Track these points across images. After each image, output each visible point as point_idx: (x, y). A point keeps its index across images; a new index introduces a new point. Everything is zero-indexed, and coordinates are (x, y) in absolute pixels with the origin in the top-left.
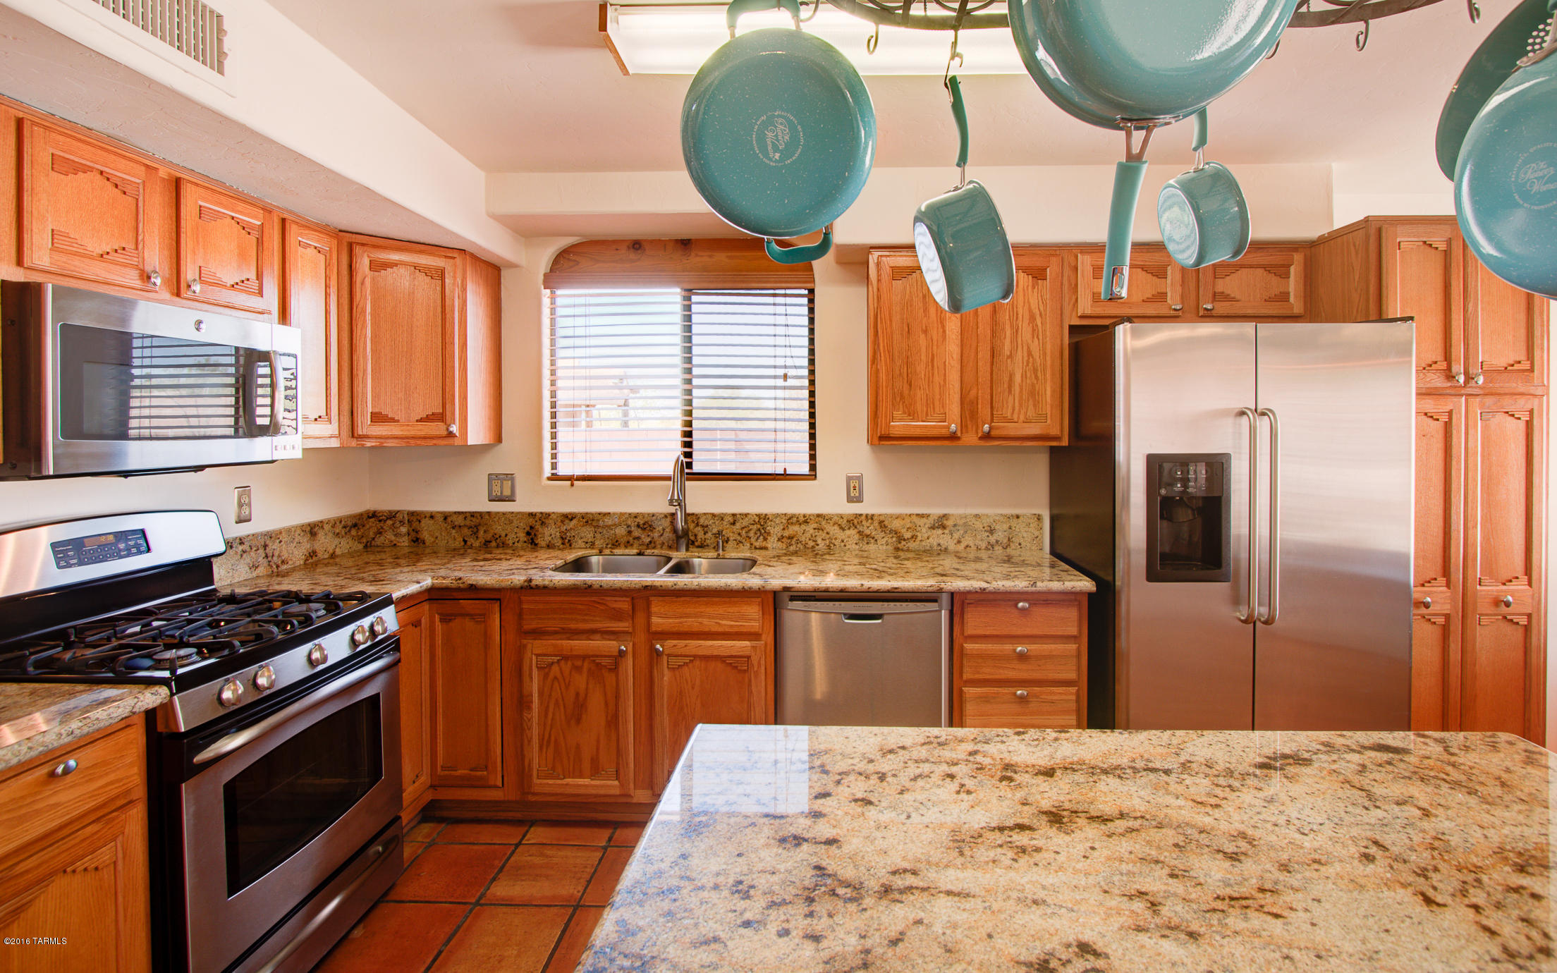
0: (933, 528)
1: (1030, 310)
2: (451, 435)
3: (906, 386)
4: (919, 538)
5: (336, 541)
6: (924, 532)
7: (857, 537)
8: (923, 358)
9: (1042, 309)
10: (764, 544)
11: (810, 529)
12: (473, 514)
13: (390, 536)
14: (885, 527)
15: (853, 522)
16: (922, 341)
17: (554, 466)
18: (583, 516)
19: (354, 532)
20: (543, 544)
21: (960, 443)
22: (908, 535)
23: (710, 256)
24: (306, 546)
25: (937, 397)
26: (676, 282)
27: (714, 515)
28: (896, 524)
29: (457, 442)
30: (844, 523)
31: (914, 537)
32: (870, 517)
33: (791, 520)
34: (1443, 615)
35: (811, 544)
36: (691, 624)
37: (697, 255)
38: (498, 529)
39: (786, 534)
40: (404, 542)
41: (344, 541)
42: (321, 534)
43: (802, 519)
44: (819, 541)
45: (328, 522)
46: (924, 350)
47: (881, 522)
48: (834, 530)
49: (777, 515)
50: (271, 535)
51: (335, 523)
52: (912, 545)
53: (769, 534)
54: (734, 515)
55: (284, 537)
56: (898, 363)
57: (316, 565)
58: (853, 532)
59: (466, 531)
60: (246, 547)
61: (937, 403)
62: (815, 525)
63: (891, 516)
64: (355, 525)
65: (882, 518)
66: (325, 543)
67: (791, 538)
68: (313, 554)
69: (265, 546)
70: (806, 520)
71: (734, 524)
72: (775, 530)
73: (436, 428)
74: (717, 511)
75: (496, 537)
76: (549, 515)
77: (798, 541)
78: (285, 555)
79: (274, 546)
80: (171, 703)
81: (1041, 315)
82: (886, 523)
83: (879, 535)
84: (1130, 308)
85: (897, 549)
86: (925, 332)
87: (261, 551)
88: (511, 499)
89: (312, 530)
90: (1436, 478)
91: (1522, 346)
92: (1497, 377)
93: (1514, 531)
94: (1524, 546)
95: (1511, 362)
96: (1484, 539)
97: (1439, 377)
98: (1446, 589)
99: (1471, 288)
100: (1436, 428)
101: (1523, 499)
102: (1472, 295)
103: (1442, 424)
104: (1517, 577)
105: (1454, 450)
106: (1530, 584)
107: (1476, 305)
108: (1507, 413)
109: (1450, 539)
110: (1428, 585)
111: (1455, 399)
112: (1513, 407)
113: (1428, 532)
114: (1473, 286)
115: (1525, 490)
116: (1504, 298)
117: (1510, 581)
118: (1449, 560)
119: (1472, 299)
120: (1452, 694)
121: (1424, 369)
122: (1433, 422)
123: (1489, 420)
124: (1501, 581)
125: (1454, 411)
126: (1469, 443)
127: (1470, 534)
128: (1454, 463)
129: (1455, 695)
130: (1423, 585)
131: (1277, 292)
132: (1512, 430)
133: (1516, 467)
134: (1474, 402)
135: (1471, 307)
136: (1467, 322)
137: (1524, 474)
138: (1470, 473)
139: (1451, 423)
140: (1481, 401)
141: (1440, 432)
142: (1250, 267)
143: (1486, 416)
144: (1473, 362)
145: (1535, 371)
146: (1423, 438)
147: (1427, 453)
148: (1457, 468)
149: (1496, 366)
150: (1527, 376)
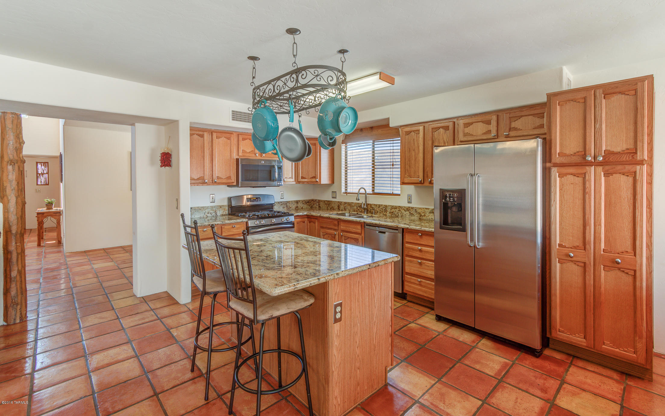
0: (430, 213)
1: (444, 141)
2: (317, 182)
3: (409, 167)
4: (426, 216)
5: (303, 205)
6: (427, 214)
7: (409, 214)
8: (413, 158)
9: (447, 140)
10: (386, 214)
11: (397, 210)
12: (329, 201)
13: (315, 205)
14: (417, 211)
15: (408, 209)
16: (413, 154)
17: (346, 190)
18: (348, 203)
19: (308, 204)
20: (341, 209)
21: (424, 185)
22: (423, 215)
23: (377, 131)
24: (296, 205)
25: (417, 170)
26: (371, 139)
27: (375, 205)
28: (419, 211)
29: (319, 183)
30: (406, 209)
31: (425, 215)
32: (413, 208)
33: (393, 207)
34: (583, 262)
35: (397, 215)
36: (348, 229)
37: (374, 131)
38: (333, 205)
39: (391, 211)
40: (317, 207)
41: (305, 205)
42: (299, 203)
43: (395, 207)
44: (399, 214)
45: (301, 200)
46: (413, 156)
47: (416, 210)
48: (403, 211)
49: (389, 206)
50: (288, 202)
51: (303, 201)
52: (424, 218)
53: (387, 211)
54: (379, 205)
55: (290, 202)
56: (407, 160)
57: (298, 210)
58: (408, 212)
59: (327, 205)
60: (282, 203)
61: (417, 172)
62: (398, 209)
63: (418, 208)
64: (308, 202)
65: (416, 209)
66: (300, 205)
67: (392, 213)
68: (297, 207)
69: (286, 204)
70: (396, 208)
71: (379, 207)
72: (389, 210)
73: (314, 180)
74: (375, 204)
75: (333, 207)
76: (342, 202)
77: (394, 214)
78: (291, 206)
79: (288, 204)
80: (248, 222)
81: (447, 142)
82: (417, 210)
83: (415, 214)
84: (477, 137)
85: (420, 219)
86: (414, 150)
87: (285, 205)
88: (335, 198)
89: (297, 202)
90: (579, 202)
91: (632, 141)
92: (613, 157)
93: (626, 229)
94: (632, 237)
95: (623, 149)
96: (607, 231)
97: (579, 158)
98: (584, 251)
99: (598, 118)
100: (579, 180)
101: (631, 215)
102: (599, 121)
103: (582, 178)
104: (627, 252)
105: (587, 190)
106: (635, 255)
107: (601, 125)
108: (620, 173)
109: (586, 229)
110: (574, 248)
111: (587, 168)
112: (624, 170)
113: (575, 226)
114: (599, 116)
115: (632, 210)
116: (620, 120)
117: (623, 253)
118: (585, 238)
119: (599, 123)
120: (588, 298)
121: (571, 155)
122: (577, 178)
123: (609, 177)
124: (617, 252)
125: (587, 173)
126: (596, 187)
127: (597, 227)
128: (587, 196)
129: (590, 299)
130: (571, 248)
131: (538, 124)
132: (625, 182)
133: (626, 199)
134: (600, 169)
135: (597, 126)
136: (596, 133)
137: (632, 202)
138: (597, 201)
139: (585, 178)
140: (603, 169)
141: (581, 182)
142: (526, 116)
143: (607, 175)
144: (599, 151)
145: (638, 153)
146: (571, 185)
147: (573, 191)
148: (589, 198)
149: (613, 151)
150: (633, 156)
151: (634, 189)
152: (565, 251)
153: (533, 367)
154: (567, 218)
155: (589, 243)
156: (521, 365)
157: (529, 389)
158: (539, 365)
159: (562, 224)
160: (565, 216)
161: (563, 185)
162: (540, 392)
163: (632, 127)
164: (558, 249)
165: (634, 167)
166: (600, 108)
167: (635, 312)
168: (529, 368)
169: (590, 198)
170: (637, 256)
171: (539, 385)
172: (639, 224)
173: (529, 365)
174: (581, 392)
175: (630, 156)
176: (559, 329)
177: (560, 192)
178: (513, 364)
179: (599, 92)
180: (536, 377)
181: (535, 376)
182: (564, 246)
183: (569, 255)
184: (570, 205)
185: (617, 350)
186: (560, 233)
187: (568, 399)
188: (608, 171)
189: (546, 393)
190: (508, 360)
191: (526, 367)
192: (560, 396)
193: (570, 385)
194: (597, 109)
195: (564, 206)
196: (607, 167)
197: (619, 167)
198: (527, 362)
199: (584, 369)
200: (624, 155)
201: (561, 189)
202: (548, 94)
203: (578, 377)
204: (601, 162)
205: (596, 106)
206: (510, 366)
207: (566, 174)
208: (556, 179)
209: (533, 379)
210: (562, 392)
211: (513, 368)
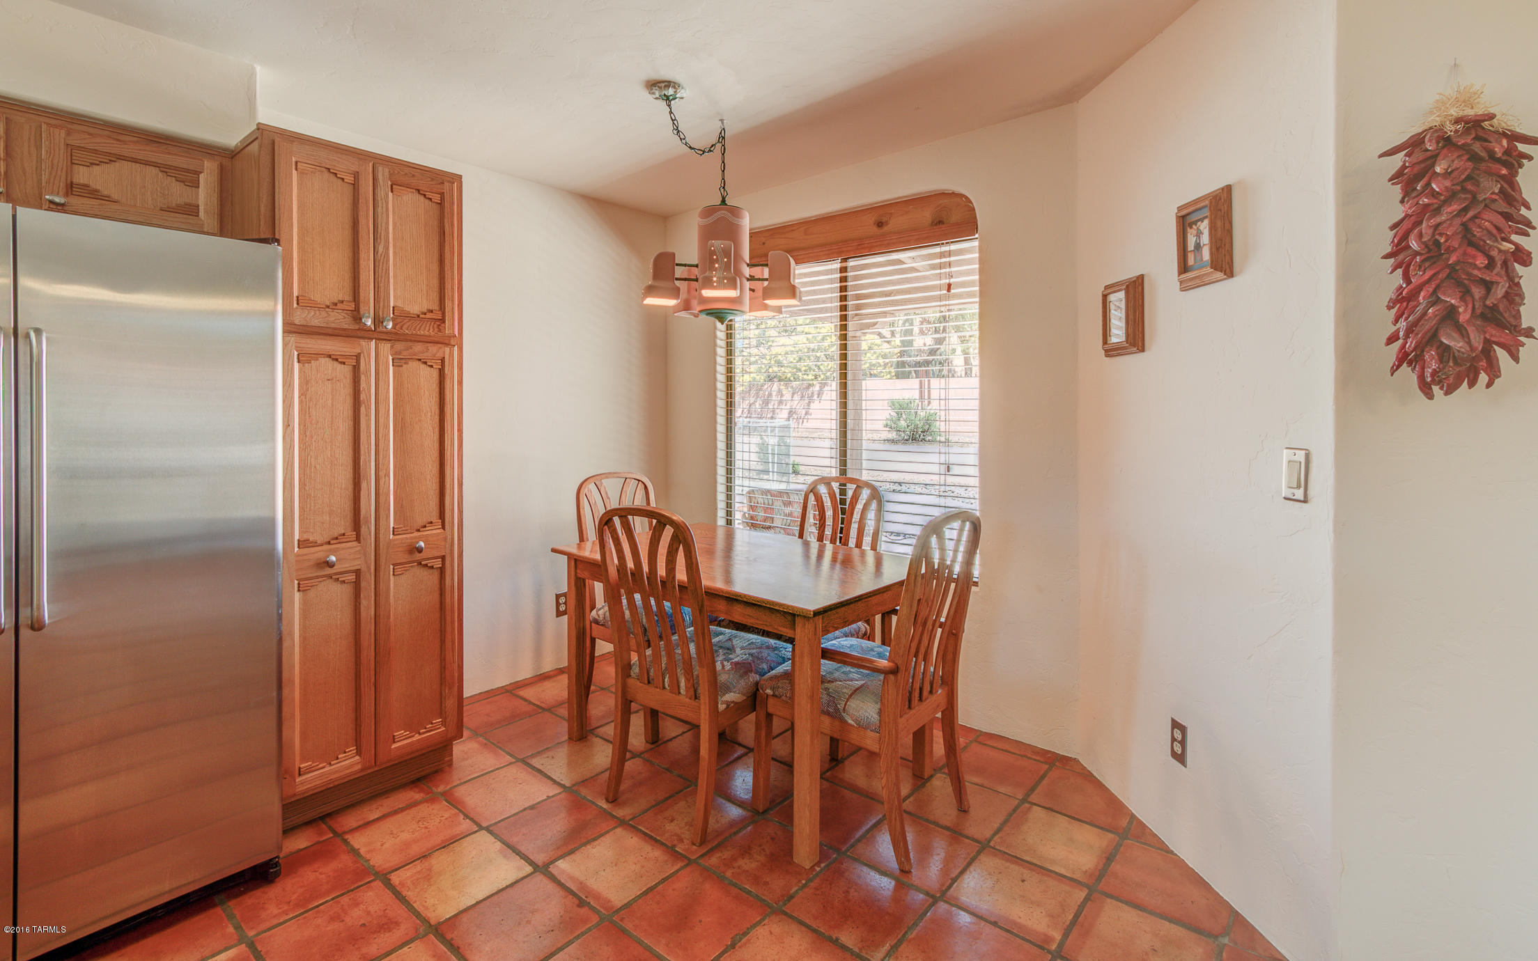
34: (353, 572)
90: (344, 426)
91: (435, 296)
92: (408, 324)
93: (428, 477)
94: (438, 491)
95: (423, 310)
96: (397, 487)
97: (345, 318)
98: (355, 544)
99: (381, 229)
100: (344, 372)
101: (436, 445)
102: (382, 237)
103: (351, 368)
104: (431, 523)
105: (363, 396)
106: (443, 527)
107: (387, 248)
108: (420, 360)
109: (360, 490)
110: (335, 541)
111: (363, 343)
112: (425, 354)
113: (336, 485)
114: (383, 228)
115: (438, 437)
116: (418, 246)
117: (425, 527)
118: (359, 512)
119: (383, 241)
120: (364, 654)
121: (328, 307)
122: (340, 365)
123: (401, 366)
124: (416, 528)
125: (362, 355)
126: (380, 389)
127: (382, 482)
128: (363, 409)
129: (368, 653)
130: (329, 543)
131: (180, 201)
132: (426, 377)
133: (429, 414)
134: (386, 347)
135: (381, 249)
136: (377, 264)
137: (437, 420)
138: (381, 420)
139: (359, 368)
140: (392, 347)
141: (348, 377)
142: (135, 161)
143: (399, 362)
144: (384, 306)
145: (447, 322)
146: (327, 383)
147: (332, 399)
148: (366, 415)
149: (409, 313)
150: (439, 325)
151: (440, 393)
152: (317, 553)
153: (297, 906)
154: (318, 467)
155: (368, 522)
156: (269, 929)
157: (364, 950)
158: (300, 891)
159: (306, 485)
160: (313, 463)
161: (307, 381)
162: (387, 934)
163: (435, 267)
164: (297, 555)
165: (440, 348)
166: (384, 209)
167: (443, 642)
168: (296, 916)
169: (368, 415)
170: (447, 527)
171: (364, 925)
172: (449, 461)
173: (286, 913)
174: (426, 864)
175: (435, 326)
176: (300, 768)
177: (301, 402)
178: (252, 945)
179: (383, 173)
180: (336, 918)
181: (332, 919)
182: (312, 542)
183: (327, 562)
184: (326, 436)
185: (417, 737)
186: (302, 509)
187: (433, 893)
188: (400, 353)
189: (397, 924)
190: (226, 949)
191: (285, 922)
192: (418, 903)
193: (396, 870)
194: (379, 210)
195: (312, 437)
196: (399, 346)
197: (418, 347)
198: (273, 909)
199: (368, 824)
200: (426, 322)
201: (302, 395)
202: (261, 127)
203: (385, 846)
204: (387, 333)
205: (376, 202)
206: (251, 956)
207: (317, 355)
208: (293, 365)
209: (336, 926)
210: (410, 894)
211: (267, 952)
